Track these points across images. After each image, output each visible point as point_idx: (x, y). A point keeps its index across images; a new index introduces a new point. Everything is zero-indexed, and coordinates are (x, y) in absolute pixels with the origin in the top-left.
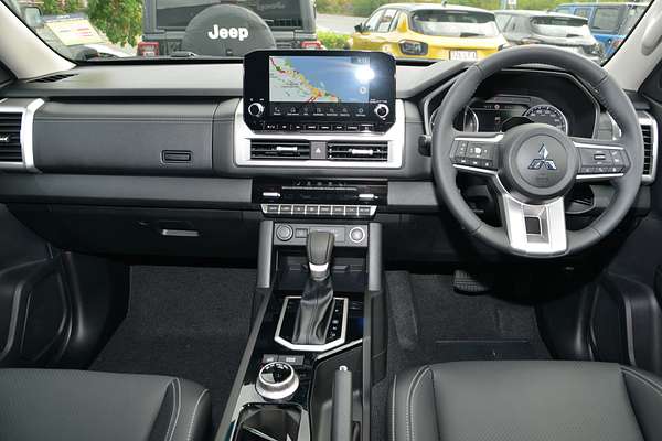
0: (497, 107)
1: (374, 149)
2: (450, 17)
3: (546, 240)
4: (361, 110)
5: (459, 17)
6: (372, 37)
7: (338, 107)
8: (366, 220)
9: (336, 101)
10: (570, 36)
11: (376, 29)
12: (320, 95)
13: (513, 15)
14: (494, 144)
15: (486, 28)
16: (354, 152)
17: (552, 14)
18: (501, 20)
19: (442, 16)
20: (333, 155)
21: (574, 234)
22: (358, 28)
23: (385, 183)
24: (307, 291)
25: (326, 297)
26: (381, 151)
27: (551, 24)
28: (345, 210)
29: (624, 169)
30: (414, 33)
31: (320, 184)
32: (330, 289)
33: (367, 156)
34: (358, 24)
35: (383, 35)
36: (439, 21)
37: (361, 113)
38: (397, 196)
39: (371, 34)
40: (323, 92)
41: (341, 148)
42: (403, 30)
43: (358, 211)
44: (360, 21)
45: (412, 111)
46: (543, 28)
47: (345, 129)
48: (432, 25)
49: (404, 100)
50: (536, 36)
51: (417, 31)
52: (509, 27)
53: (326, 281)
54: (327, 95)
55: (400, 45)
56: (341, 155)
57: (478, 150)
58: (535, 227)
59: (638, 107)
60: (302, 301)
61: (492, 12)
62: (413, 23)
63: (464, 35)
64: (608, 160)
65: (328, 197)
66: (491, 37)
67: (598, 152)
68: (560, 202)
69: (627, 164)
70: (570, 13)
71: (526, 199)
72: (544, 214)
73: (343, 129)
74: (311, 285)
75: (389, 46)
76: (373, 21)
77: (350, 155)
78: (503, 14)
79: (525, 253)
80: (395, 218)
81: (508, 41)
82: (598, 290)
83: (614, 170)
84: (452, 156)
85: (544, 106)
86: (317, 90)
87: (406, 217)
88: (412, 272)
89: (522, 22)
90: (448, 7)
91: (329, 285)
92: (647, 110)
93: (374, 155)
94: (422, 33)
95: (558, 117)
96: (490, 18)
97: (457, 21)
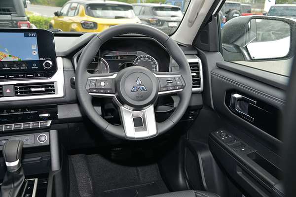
0: (119, 58)
1: (45, 87)
2: (109, 8)
3: (145, 129)
4: (35, 65)
5: (114, 7)
6: (65, 19)
7: (19, 63)
8: (46, 129)
9: (17, 60)
10: (173, 16)
11: (67, 15)
12: (5, 57)
13: (143, 6)
14: (112, 79)
15: (129, 13)
16: (33, 90)
17: (163, 5)
18: (137, 9)
19: (104, 7)
20: (20, 92)
21: (160, 124)
22: (56, 14)
23: (56, 106)
24: (6, 179)
25: (19, 181)
26: (50, 88)
27: (163, 10)
28: (31, 125)
29: (183, 87)
30: (89, 17)
31: (13, 111)
32: (21, 176)
33: (42, 91)
34: (56, 11)
35: (71, 18)
36: (103, 10)
37: (35, 67)
38: (63, 113)
39: (65, 17)
40: (8, 55)
41: (25, 88)
42: (82, 15)
43: (40, 124)
44: (57, 9)
45: (68, 63)
46: (159, 12)
47: (25, 77)
48: (99, 12)
49: (63, 57)
50: (156, 17)
51: (91, 16)
52: (141, 12)
53: (19, 171)
54: (10, 56)
55: (82, 24)
56: (26, 92)
57: (103, 84)
58: (139, 123)
59: (186, 53)
60: (2, 187)
61: (131, 5)
62: (88, 11)
63: (117, 18)
64: (174, 82)
65: (20, 118)
66: (132, 18)
67: (169, 79)
68: (151, 107)
69: (184, 84)
70: (172, 4)
71: (132, 108)
72: (144, 115)
73: (23, 77)
74: (8, 175)
75: (75, 25)
76: (65, 10)
77: (31, 92)
78: (137, 5)
79: (134, 138)
80: (65, 126)
81: (141, 20)
82: (186, 149)
83: (178, 88)
84: (87, 88)
85: (144, 55)
86: (4, 53)
87: (71, 125)
88: (87, 154)
89: (148, 9)
90: (107, 2)
91: (21, 173)
92: (196, 55)
93: (46, 91)
94: (94, 16)
95: (153, 61)
96: (130, 8)
97: (113, 10)
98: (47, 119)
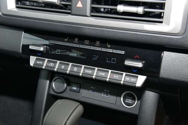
98: (139, 71)
